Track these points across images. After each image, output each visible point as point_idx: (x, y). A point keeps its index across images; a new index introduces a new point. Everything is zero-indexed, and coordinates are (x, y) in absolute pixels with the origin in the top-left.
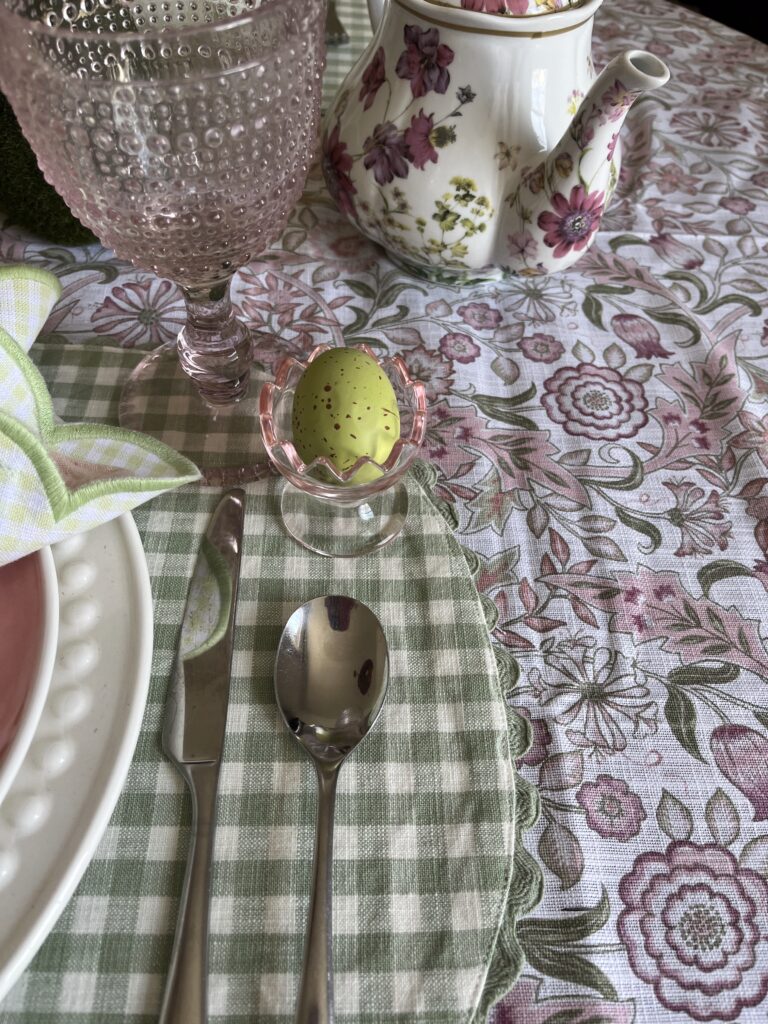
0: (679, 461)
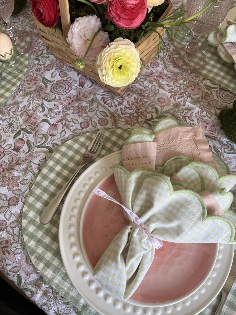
0: (61, 103)
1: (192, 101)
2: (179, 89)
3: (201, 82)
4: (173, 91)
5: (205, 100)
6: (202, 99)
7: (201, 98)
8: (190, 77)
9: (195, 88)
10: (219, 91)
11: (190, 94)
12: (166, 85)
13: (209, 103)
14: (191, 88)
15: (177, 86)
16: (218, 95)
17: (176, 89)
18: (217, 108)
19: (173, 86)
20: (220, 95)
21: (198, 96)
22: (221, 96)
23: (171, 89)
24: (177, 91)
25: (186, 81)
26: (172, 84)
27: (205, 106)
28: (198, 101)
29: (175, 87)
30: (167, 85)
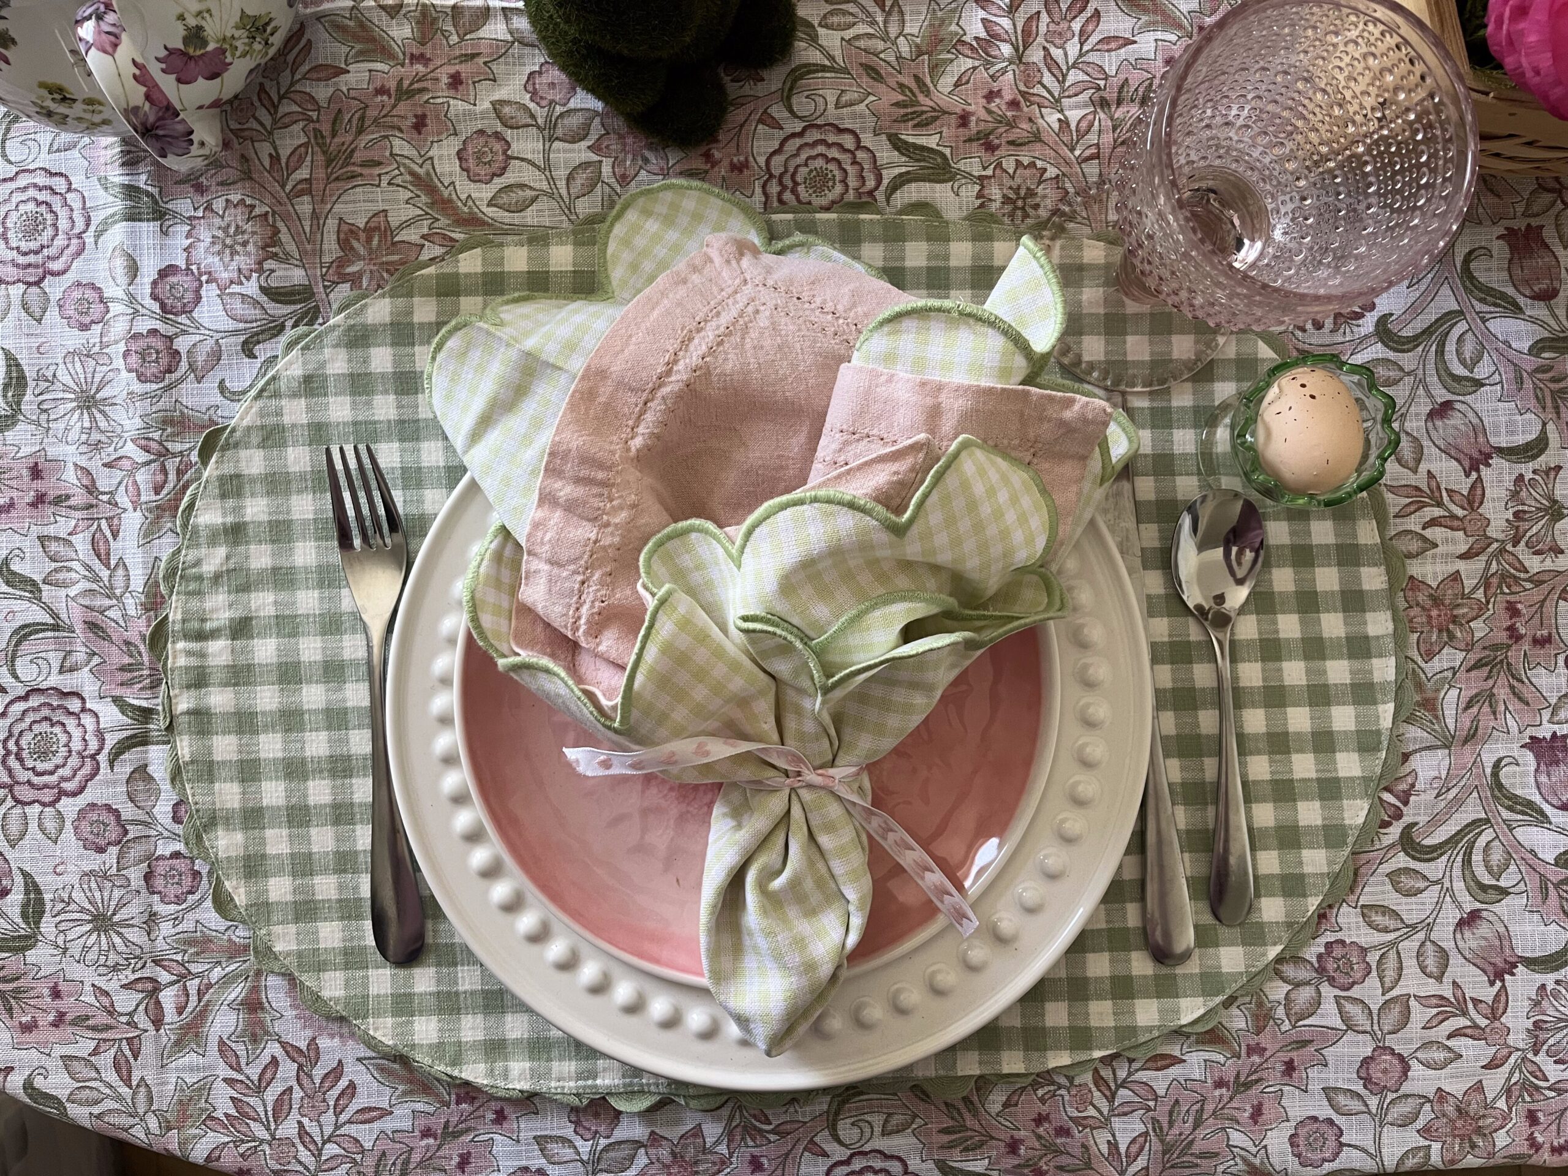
1: (953, 28)
2: (1057, 53)
3: (981, 178)
4: (1076, 26)
5: (901, 79)
6: (917, 78)
7: (928, 80)
8: (1052, 172)
9: (989, 112)
10: (871, 183)
11: (988, 65)
12: (1128, 35)
13: (873, 72)
14: (1008, 96)
15: (1075, 66)
16: (861, 155)
17: (1073, 49)
18: (824, 68)
19: (1093, 57)
20: (854, 162)
21: (946, 82)
22: (845, 158)
23: (1090, 28)
24: (1058, 41)
25: (1056, 126)
26: (1110, 62)
27: (881, 45)
28: (930, 54)
29: (1081, 55)
30: (1129, 42)
